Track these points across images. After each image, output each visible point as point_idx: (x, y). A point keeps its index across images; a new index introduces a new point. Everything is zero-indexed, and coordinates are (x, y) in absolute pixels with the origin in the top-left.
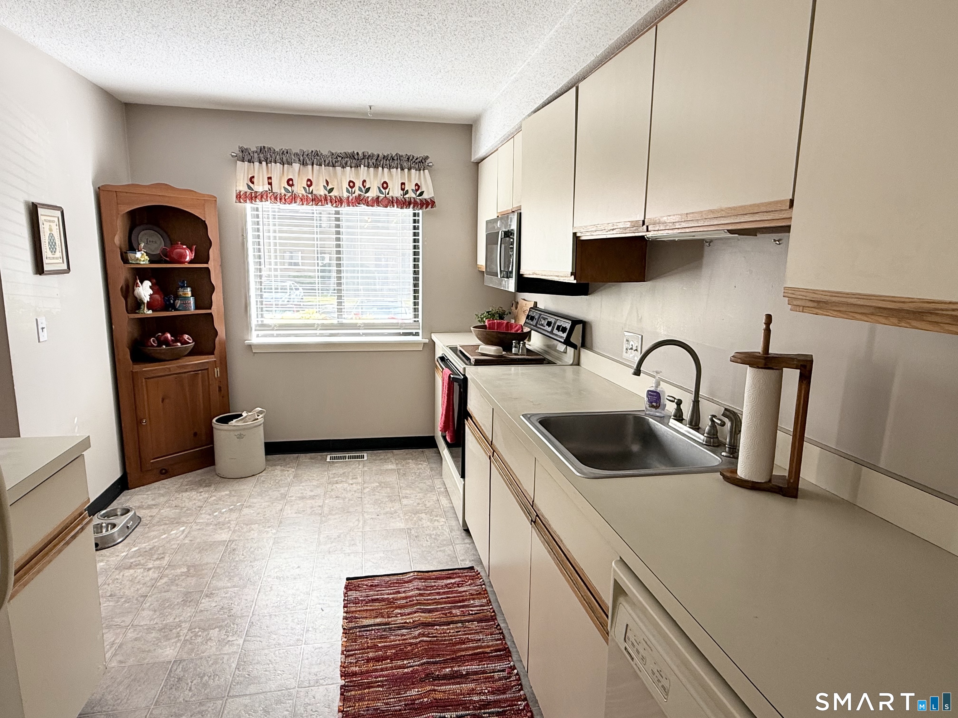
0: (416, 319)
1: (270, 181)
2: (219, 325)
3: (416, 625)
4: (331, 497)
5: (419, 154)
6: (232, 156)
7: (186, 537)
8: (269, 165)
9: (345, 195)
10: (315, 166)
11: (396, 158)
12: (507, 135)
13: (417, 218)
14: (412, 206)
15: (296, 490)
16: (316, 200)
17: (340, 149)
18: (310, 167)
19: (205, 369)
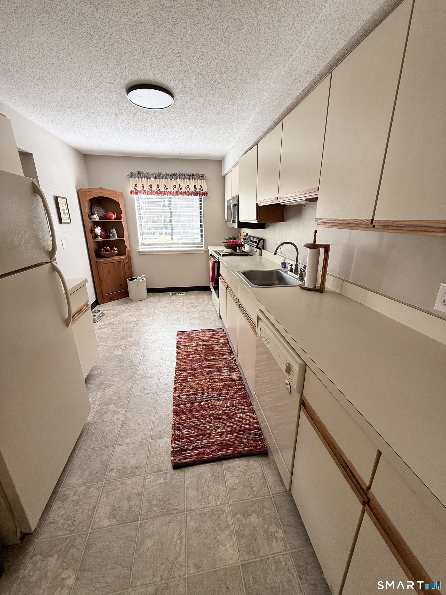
0: (202, 241)
1: (143, 186)
2: (127, 244)
3: (201, 345)
4: (172, 307)
5: (201, 173)
6: (128, 176)
7: (121, 319)
8: (142, 179)
9: (172, 191)
10: (160, 179)
11: (192, 175)
12: (234, 164)
13: (201, 200)
14: (199, 195)
15: (159, 305)
16: (161, 193)
17: (169, 172)
18: (158, 179)
19: (123, 261)
